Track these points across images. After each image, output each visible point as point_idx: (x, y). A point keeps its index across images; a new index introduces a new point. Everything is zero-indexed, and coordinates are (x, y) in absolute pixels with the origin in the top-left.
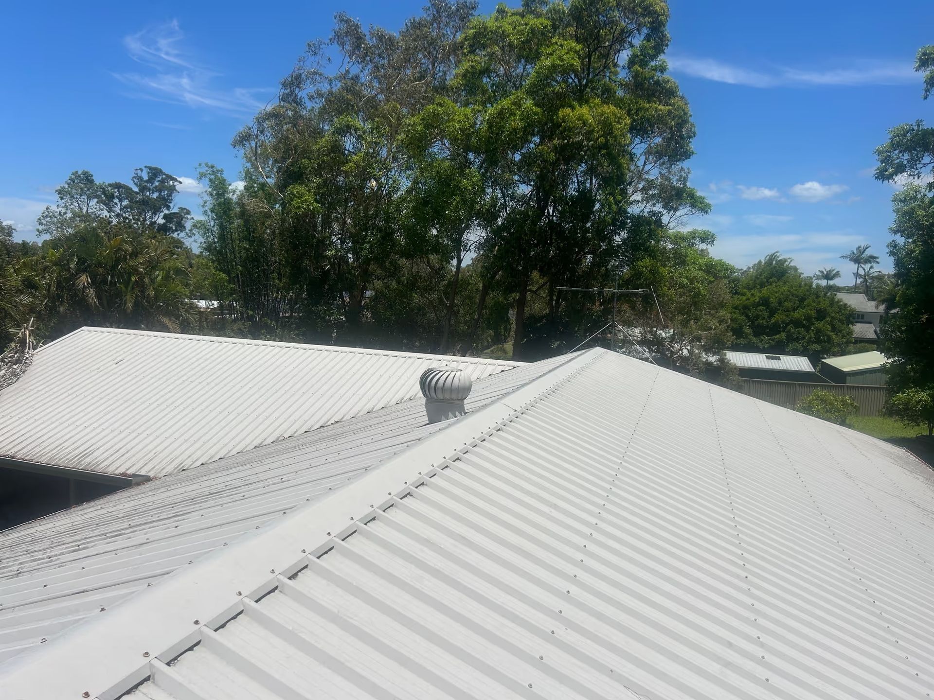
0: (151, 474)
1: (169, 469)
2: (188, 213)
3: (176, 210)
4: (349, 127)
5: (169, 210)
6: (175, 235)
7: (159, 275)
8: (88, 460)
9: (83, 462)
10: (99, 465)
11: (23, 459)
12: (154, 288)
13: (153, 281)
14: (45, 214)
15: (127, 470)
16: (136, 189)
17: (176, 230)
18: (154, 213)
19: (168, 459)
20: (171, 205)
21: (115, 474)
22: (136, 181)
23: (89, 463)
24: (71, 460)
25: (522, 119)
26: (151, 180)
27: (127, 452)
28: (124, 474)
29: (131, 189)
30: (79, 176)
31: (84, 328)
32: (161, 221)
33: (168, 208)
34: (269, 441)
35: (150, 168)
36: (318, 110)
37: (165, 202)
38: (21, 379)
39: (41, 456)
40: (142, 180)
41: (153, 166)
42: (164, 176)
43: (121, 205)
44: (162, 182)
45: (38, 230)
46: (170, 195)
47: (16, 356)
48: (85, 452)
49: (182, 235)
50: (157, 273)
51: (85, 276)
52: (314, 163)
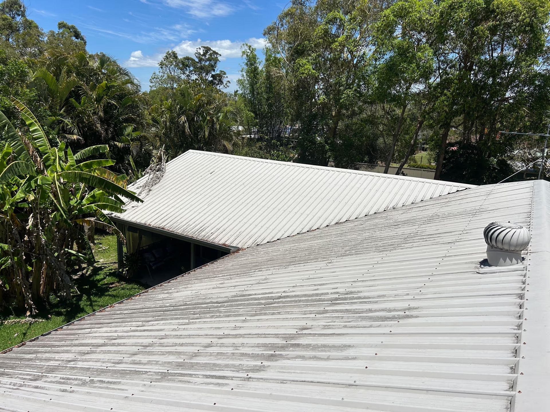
0: (239, 246)
1: (250, 243)
2: (225, 74)
3: (218, 72)
4: (336, 19)
5: (214, 71)
6: (218, 87)
7: (221, 115)
8: (203, 233)
9: (201, 235)
10: (209, 238)
11: (169, 230)
12: (219, 124)
13: (218, 118)
14: (153, 77)
15: (226, 242)
16: (197, 60)
17: (218, 84)
18: (207, 74)
19: (248, 237)
20: (216, 69)
21: (219, 244)
22: (197, 55)
23: (205, 236)
24: (194, 233)
25: (468, 9)
26: (204, 55)
27: (224, 231)
28: (224, 244)
29: (194, 60)
30: (170, 54)
31: (190, 150)
32: (210, 79)
33: (214, 70)
34: (305, 230)
35: (204, 47)
36: (314, 9)
37: (213, 67)
38: (161, 181)
39: (178, 229)
40: (200, 55)
41: (206, 46)
42: (212, 52)
43: (189, 70)
44: (211, 55)
45: (150, 86)
46: (215, 63)
47: (158, 167)
48: (201, 229)
49: (222, 86)
50: (219, 114)
51: (183, 116)
52: (312, 43)
